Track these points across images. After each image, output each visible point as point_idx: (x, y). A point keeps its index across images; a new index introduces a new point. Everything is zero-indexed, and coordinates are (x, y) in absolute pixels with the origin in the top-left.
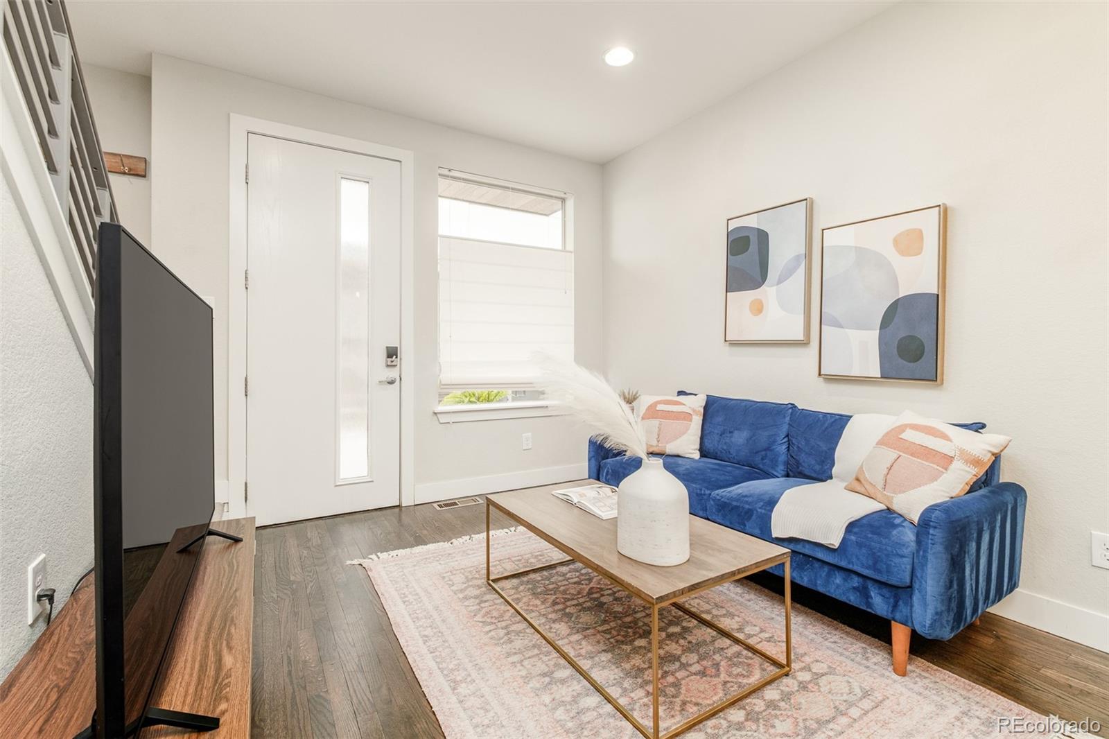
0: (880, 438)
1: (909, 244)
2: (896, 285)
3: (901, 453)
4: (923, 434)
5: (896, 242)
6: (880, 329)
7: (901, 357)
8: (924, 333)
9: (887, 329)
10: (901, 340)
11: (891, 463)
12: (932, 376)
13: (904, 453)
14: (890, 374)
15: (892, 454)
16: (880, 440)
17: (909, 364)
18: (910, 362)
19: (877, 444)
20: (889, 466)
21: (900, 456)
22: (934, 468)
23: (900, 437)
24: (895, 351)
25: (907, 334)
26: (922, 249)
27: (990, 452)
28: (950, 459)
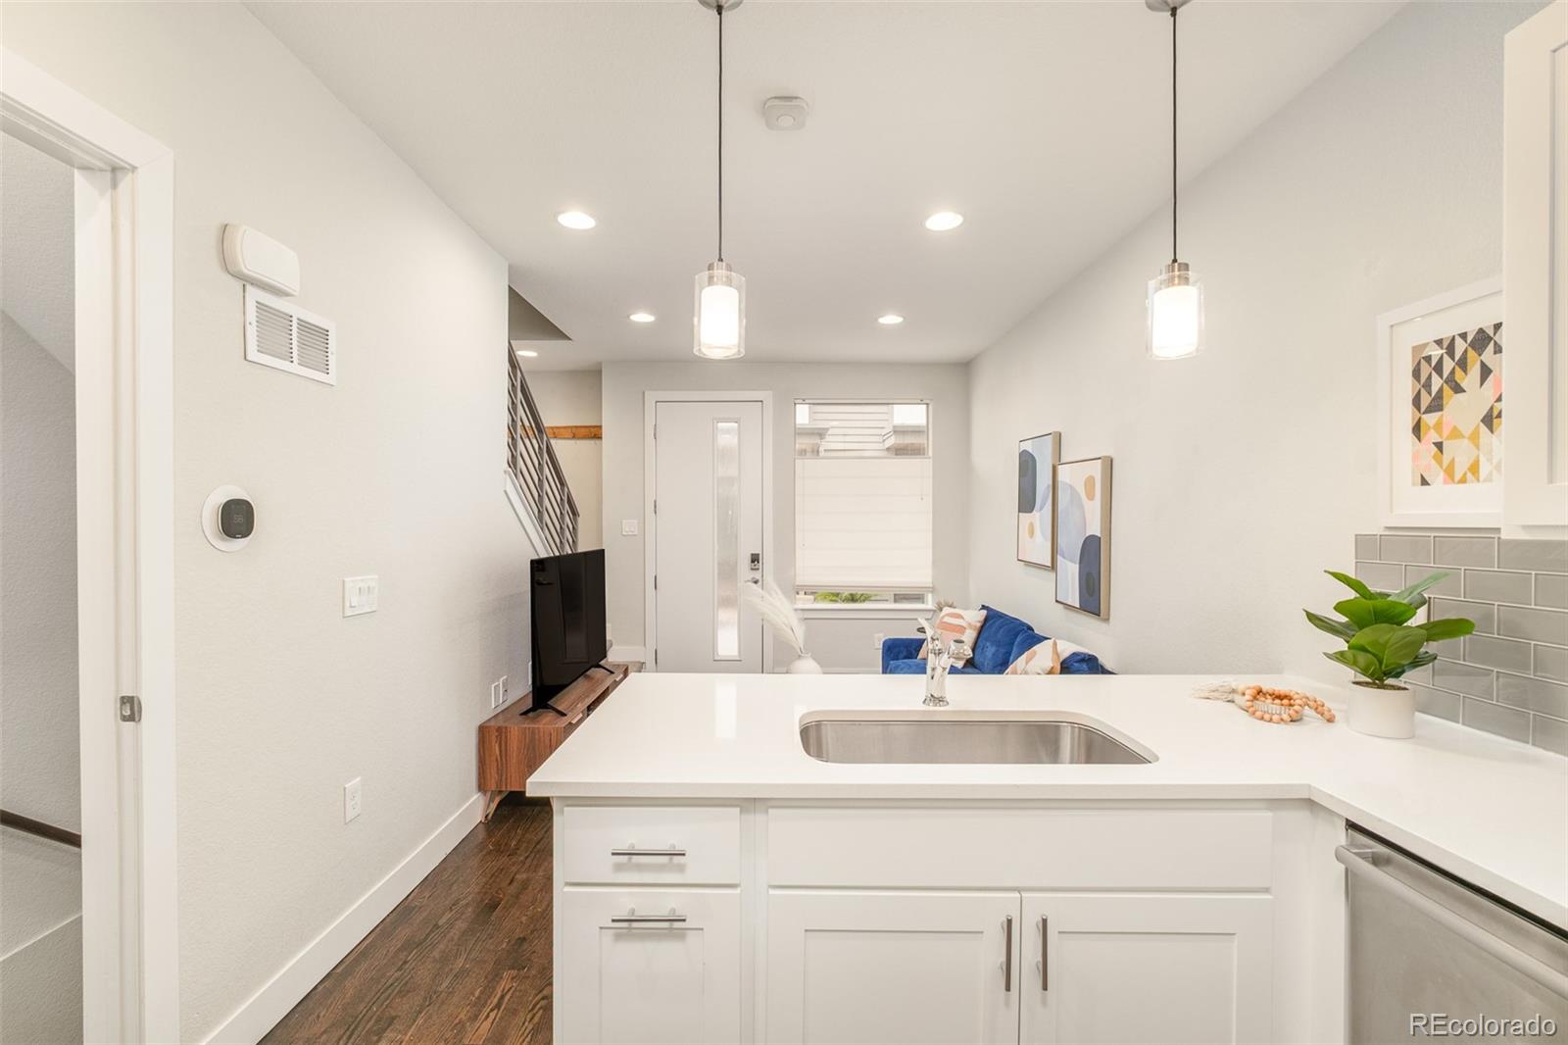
1: (1090, 488)
26: (1094, 495)
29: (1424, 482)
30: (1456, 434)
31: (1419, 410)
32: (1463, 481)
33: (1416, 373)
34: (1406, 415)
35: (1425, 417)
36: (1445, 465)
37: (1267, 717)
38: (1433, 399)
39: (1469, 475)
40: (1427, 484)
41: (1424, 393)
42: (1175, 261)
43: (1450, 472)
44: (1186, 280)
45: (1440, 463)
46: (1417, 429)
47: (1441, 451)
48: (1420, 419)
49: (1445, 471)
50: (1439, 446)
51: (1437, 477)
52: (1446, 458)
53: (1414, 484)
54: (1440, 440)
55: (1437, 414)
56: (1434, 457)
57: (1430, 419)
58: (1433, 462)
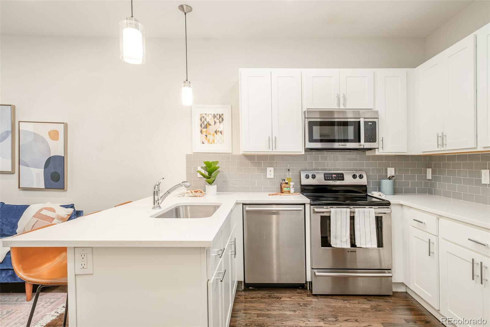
0: (34, 214)
1: (54, 135)
2: (49, 151)
3: (39, 219)
4: (48, 211)
5: (49, 133)
6: (44, 168)
7: (52, 179)
8: (59, 171)
9: (47, 169)
10: (52, 173)
11: (34, 224)
12: (62, 188)
13: (40, 219)
14: (48, 187)
15: (36, 220)
16: (34, 215)
17: (55, 183)
18: (55, 182)
19: (33, 217)
20: (33, 225)
21: (38, 220)
22: (47, 223)
23: (40, 213)
24: (50, 178)
25: (54, 171)
26: (58, 138)
27: (67, 214)
28: (53, 219)
29: (203, 143)
30: (209, 134)
31: (202, 128)
32: (211, 143)
33: (201, 120)
34: (199, 129)
35: (203, 129)
36: (208, 140)
37: (200, 196)
38: (205, 126)
39: (213, 142)
40: (204, 143)
41: (203, 124)
42: (187, 80)
43: (209, 141)
44: (190, 86)
45: (207, 139)
46: (201, 132)
47: (207, 137)
48: (202, 130)
49: (208, 141)
50: (206, 136)
51: (206, 142)
52: (208, 139)
53: (201, 143)
54: (206, 134)
55: (206, 129)
56: (205, 138)
57: (204, 130)
58: (205, 139)
